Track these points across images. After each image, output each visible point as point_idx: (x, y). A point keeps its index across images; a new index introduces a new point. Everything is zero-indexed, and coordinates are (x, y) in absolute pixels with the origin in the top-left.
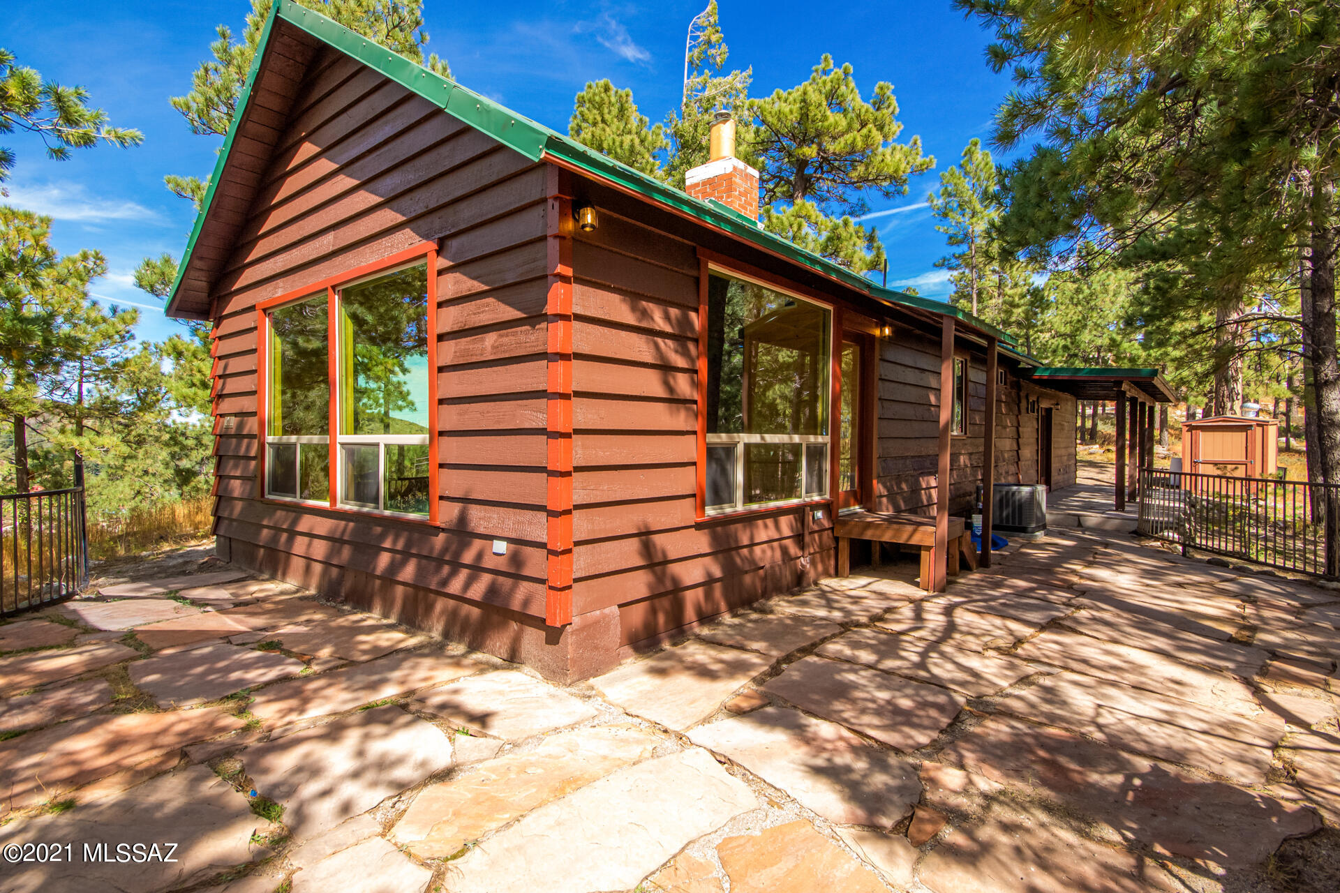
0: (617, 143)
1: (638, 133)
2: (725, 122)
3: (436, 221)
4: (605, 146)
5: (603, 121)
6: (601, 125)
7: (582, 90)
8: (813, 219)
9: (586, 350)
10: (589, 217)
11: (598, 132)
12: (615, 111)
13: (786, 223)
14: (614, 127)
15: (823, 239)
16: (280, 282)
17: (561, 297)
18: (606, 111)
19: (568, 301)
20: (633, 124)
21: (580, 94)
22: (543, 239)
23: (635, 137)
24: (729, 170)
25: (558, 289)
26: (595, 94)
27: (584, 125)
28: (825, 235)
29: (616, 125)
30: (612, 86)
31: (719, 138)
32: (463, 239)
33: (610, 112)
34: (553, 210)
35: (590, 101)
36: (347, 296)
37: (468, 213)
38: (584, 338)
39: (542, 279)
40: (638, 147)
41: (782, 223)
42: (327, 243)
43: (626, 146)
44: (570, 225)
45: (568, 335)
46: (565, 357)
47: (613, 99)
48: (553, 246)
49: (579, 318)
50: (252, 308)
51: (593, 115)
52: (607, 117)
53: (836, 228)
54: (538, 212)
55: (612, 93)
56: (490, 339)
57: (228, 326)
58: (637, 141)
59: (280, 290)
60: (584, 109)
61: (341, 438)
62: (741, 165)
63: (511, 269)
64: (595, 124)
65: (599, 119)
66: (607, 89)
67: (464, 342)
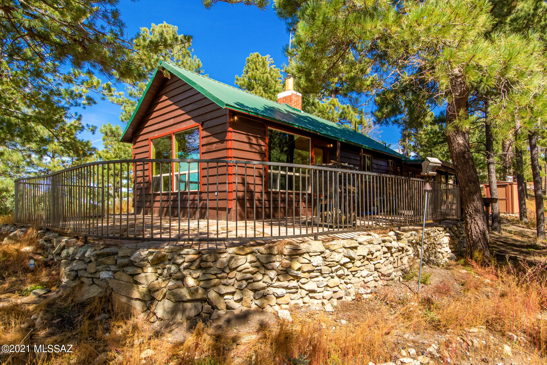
0: (262, 77)
1: (270, 73)
2: (289, 78)
3: (201, 118)
4: (257, 78)
5: (257, 69)
6: (255, 70)
7: (248, 56)
8: (336, 106)
9: (236, 147)
10: (236, 118)
11: (254, 73)
12: (261, 64)
13: (325, 107)
14: (261, 71)
15: (339, 113)
16: (156, 132)
17: (229, 136)
18: (257, 64)
19: (231, 136)
20: (268, 70)
21: (248, 58)
22: (226, 123)
23: (268, 74)
24: (290, 94)
25: (230, 134)
26: (253, 58)
27: (249, 70)
28: (341, 111)
29: (261, 70)
30: (260, 55)
31: (288, 83)
32: (208, 122)
33: (259, 65)
34: (228, 116)
35: (251, 61)
36: (176, 135)
37: (209, 116)
38: (235, 145)
39: (226, 132)
40: (270, 78)
41: (324, 107)
42: (172, 122)
43: (265, 78)
44: (232, 120)
45: (231, 144)
46: (231, 149)
47: (260, 60)
48: (228, 124)
49: (234, 140)
50: (147, 139)
51: (253, 66)
52: (258, 67)
53: (344, 109)
54: (224, 117)
55: (260, 58)
56: (215, 145)
57: (138, 145)
58: (269, 76)
59: (156, 134)
60: (249, 64)
61: (175, 173)
62: (295, 92)
63: (219, 129)
64: (253, 70)
65: (255, 68)
66: (258, 56)
67: (208, 147)
